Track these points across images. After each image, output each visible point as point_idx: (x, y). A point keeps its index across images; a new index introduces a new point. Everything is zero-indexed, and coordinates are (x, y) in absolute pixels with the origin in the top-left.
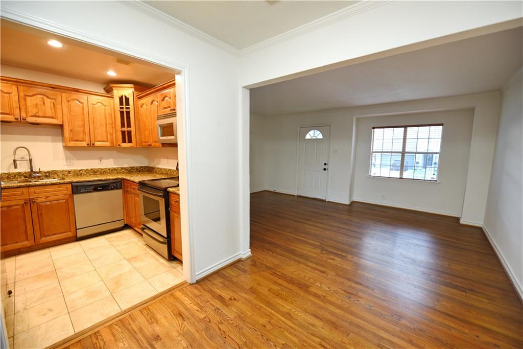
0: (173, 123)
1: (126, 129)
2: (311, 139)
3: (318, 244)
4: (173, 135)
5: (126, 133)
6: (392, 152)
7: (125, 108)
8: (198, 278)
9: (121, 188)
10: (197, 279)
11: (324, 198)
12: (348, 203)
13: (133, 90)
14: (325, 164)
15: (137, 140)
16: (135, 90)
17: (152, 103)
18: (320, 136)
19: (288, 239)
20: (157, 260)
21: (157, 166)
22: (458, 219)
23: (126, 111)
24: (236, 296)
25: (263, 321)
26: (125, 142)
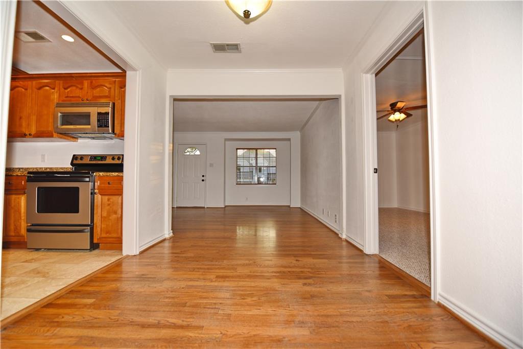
0: (90, 113)
2: (189, 155)
4: (90, 125)
6: (250, 167)
11: (203, 206)
12: (223, 206)
14: (203, 176)
17: (40, 88)
18: (198, 153)
22: (289, 206)
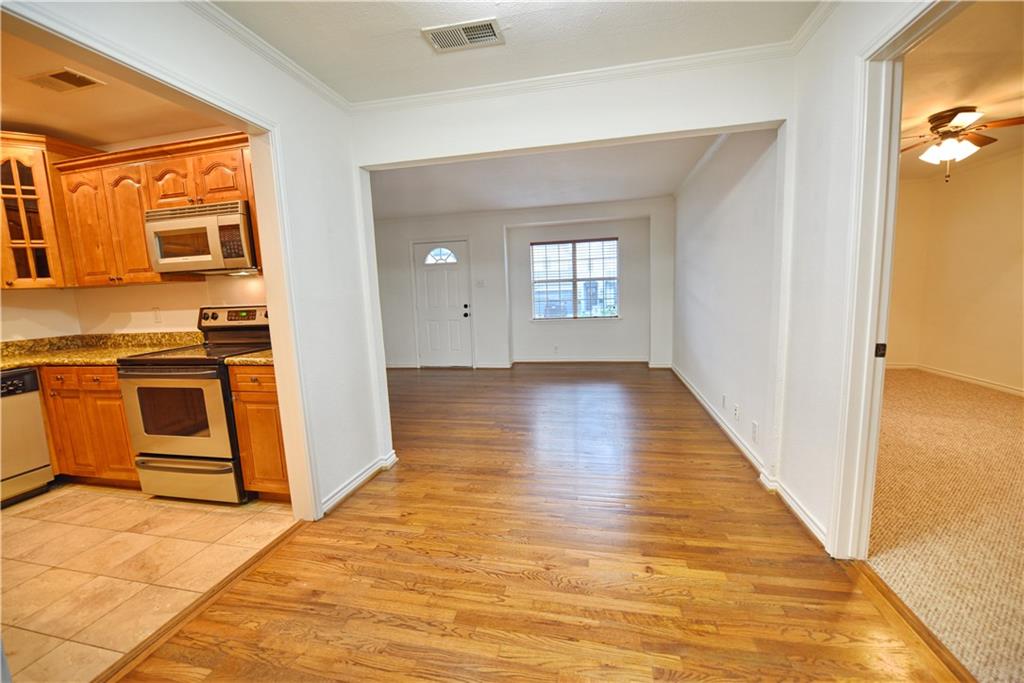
0: (205, 228)
1: (27, 243)
2: (435, 264)
3: (492, 423)
4: (209, 253)
5: (30, 254)
6: (560, 281)
7: (19, 191)
8: (327, 507)
9: (35, 388)
10: (325, 510)
11: (469, 365)
12: (509, 366)
13: (43, 148)
14: (466, 306)
15: (67, 269)
16: (48, 150)
17: (117, 183)
18: (452, 259)
19: (444, 427)
20: (207, 513)
21: (118, 332)
22: (646, 364)
23: (25, 200)
24: (408, 510)
25: (468, 520)
26: (28, 275)
